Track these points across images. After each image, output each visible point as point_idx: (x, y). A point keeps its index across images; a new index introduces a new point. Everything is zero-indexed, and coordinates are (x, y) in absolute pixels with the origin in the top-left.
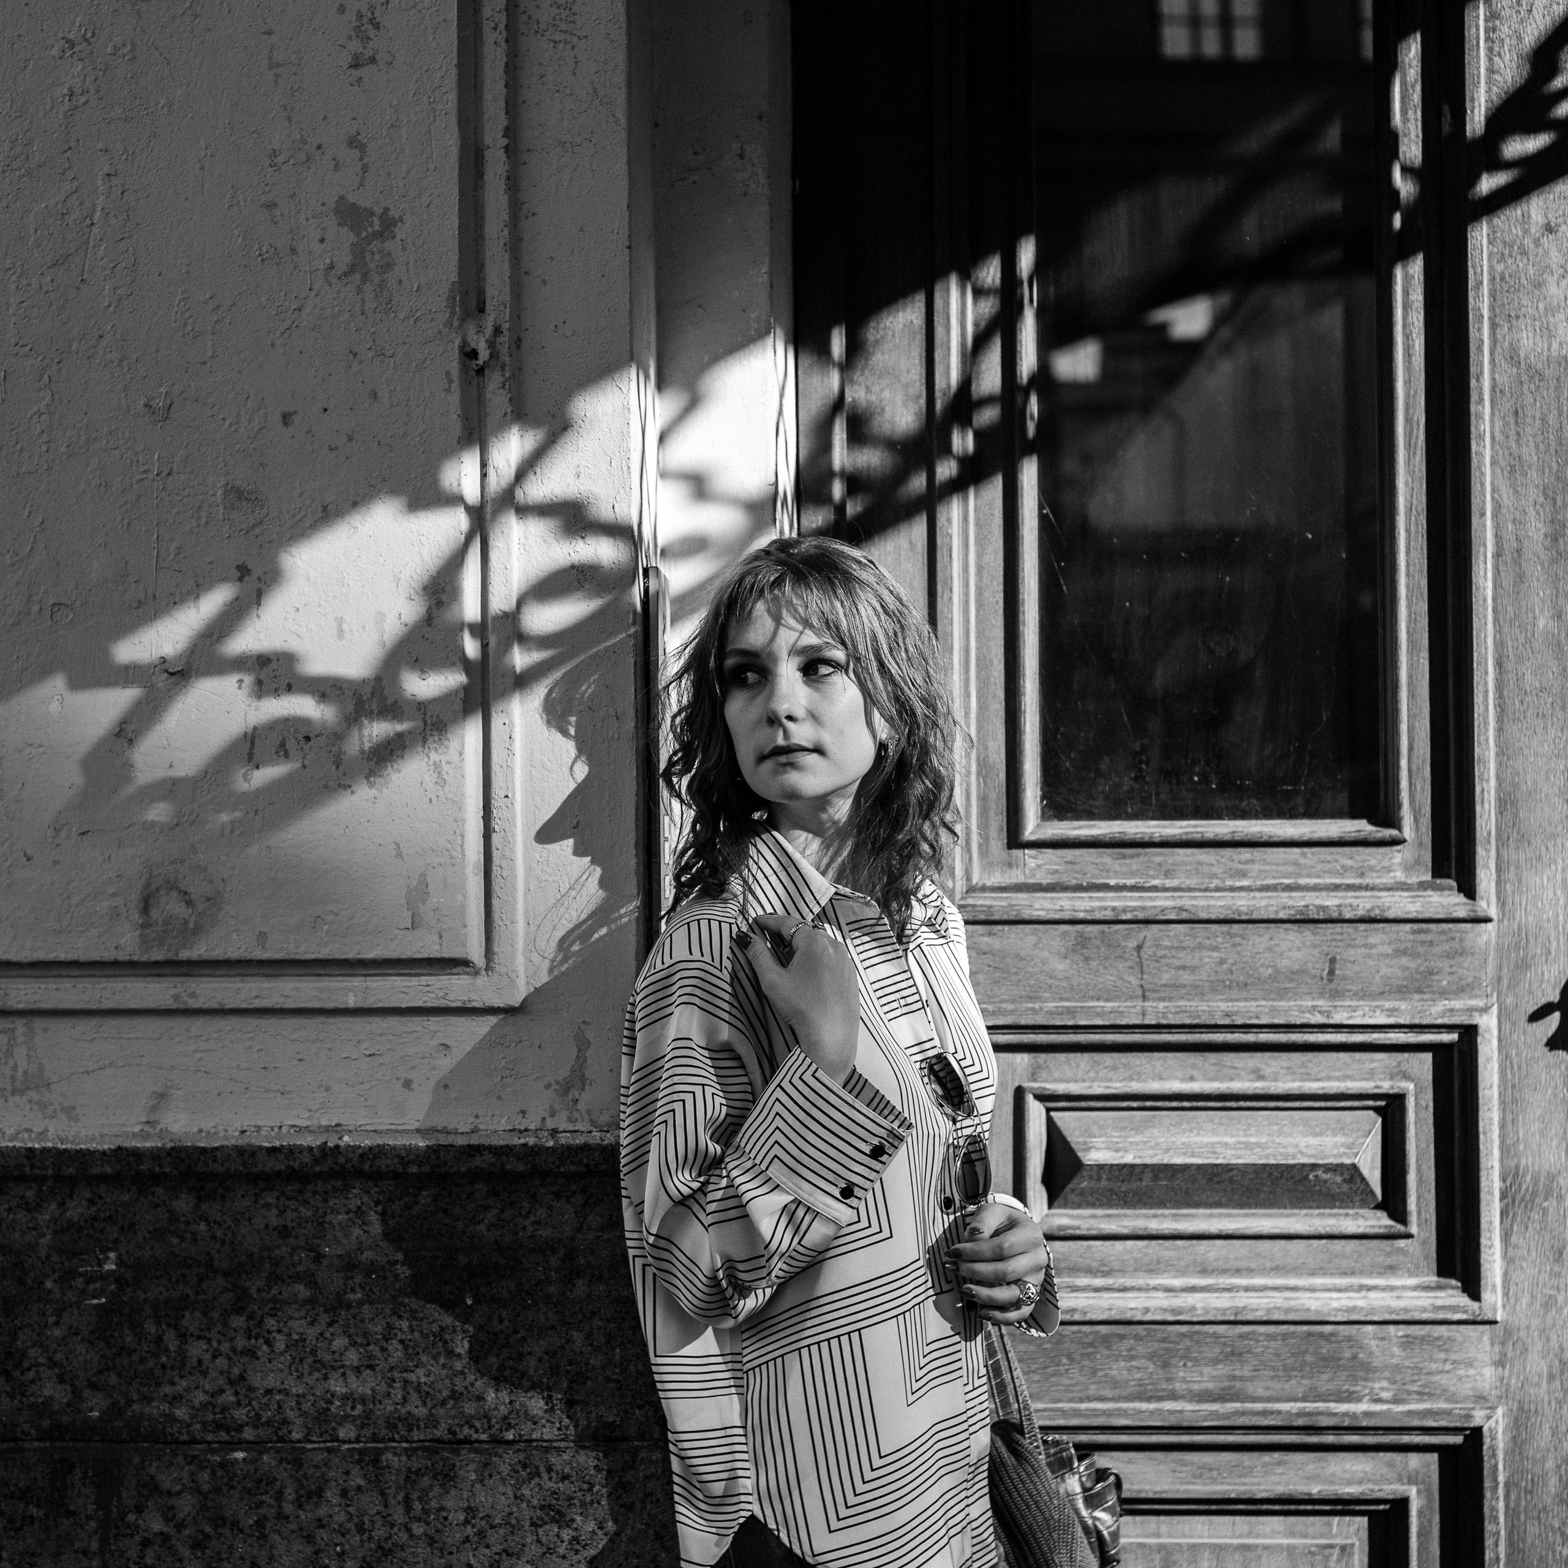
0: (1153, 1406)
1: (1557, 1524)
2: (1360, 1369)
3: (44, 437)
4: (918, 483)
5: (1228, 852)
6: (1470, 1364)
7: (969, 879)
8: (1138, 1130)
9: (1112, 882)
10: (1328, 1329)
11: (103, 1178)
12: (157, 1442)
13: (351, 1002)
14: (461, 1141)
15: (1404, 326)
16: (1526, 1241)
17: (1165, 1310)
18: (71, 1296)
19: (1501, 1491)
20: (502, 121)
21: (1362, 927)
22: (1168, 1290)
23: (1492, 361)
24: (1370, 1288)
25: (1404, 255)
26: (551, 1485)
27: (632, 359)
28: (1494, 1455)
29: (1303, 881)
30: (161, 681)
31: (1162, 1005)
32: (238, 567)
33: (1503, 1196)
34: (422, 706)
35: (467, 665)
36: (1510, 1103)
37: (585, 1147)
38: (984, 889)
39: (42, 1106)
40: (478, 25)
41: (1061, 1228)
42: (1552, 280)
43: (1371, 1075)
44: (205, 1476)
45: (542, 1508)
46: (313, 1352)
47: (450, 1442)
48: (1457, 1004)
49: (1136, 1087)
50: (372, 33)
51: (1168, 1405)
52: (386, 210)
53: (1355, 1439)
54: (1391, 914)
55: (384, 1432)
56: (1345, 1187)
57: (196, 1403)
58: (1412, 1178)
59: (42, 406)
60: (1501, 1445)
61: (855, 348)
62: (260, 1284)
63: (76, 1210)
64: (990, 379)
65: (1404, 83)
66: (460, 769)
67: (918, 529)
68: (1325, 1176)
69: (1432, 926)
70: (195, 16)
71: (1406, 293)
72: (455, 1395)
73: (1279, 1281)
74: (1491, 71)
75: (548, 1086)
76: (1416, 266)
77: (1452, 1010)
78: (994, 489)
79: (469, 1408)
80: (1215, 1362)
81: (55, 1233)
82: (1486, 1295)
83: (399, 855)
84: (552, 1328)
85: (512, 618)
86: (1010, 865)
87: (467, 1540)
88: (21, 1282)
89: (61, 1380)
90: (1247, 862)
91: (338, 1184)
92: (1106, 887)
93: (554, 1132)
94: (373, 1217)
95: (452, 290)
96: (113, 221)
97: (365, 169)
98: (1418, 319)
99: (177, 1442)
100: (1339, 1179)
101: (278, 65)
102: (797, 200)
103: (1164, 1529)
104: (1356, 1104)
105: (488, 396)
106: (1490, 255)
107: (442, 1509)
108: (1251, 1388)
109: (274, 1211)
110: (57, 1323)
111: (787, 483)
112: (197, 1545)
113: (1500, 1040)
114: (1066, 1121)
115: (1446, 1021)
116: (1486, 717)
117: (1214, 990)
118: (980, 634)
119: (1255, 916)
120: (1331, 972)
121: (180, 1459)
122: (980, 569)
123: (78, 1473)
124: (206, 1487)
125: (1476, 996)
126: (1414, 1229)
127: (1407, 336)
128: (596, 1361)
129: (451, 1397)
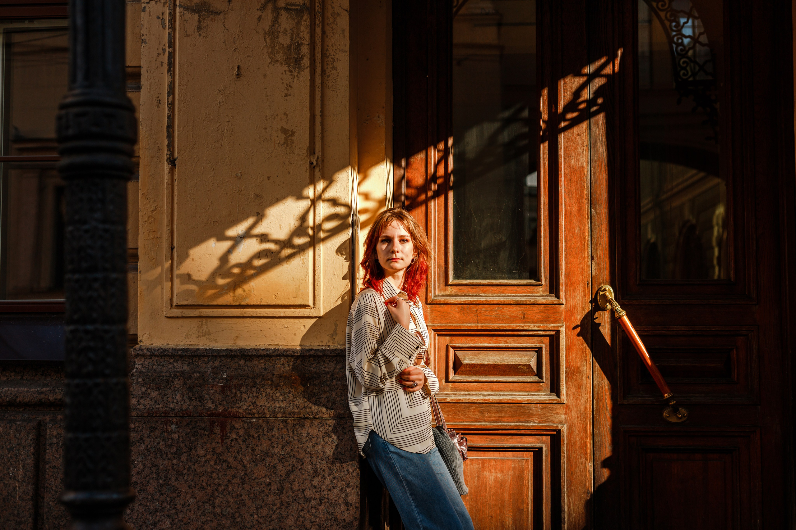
0: (479, 424)
1: (579, 454)
2: (531, 415)
3: (212, 182)
4: (423, 197)
5: (499, 287)
6: (558, 414)
7: (435, 293)
8: (476, 356)
9: (470, 294)
10: (523, 405)
11: (223, 356)
12: (235, 417)
13: (282, 315)
14: (307, 348)
15: (543, 159)
16: (572, 384)
17: (482, 400)
18: (215, 383)
19: (565, 445)
20: (320, 109)
21: (532, 306)
22: (483, 395)
23: (564, 167)
24: (533, 395)
25: (543, 142)
26: (327, 428)
27: (350, 165)
28: (564, 437)
29: (517, 295)
30: (238, 239)
31: (482, 325)
32: (257, 213)
33: (566, 372)
34: (299, 246)
35: (310, 236)
36: (568, 349)
37: (336, 350)
38: (439, 296)
39: (209, 339)
40: (314, 87)
41: (457, 380)
42: (579, 148)
43: (534, 343)
44: (246, 425)
45: (325, 433)
46: (272, 397)
47: (303, 418)
48: (555, 325)
49: (476, 345)
50: (289, 89)
51: (483, 423)
52: (292, 130)
53: (529, 432)
54: (539, 303)
55: (288, 416)
56: (527, 370)
57: (244, 408)
58: (544, 368)
59: (212, 175)
60: (565, 434)
61: (408, 164)
62: (259, 381)
63: (217, 364)
64: (441, 171)
65: (543, 99)
66: (308, 260)
67: (423, 208)
68: (522, 367)
69: (549, 306)
70: (249, 85)
71: (544, 151)
72: (305, 407)
73: (511, 393)
74: (564, 96)
75: (328, 335)
76: (546, 144)
77: (553, 326)
78: (442, 198)
79: (308, 410)
80: (495, 413)
81: (212, 369)
82: (562, 397)
83: (293, 280)
84: (328, 391)
85: (320, 226)
86: (445, 290)
87: (307, 440)
88: (204, 380)
89: (213, 403)
90: (504, 290)
91: (278, 358)
92: (469, 296)
93: (329, 346)
94: (286, 366)
95: (307, 148)
96: (229, 132)
97: (288, 120)
98: (546, 157)
99: (239, 417)
100: (526, 368)
101: (268, 96)
102: (394, 128)
103: (482, 455)
104: (530, 350)
105: (316, 173)
106: (564, 141)
107: (301, 433)
108: (503, 419)
109: (263, 364)
110: (212, 389)
111: (390, 195)
112: (244, 441)
113: (565, 334)
114: (459, 353)
115: (552, 329)
116: (562, 254)
117: (495, 321)
118: (438, 233)
119: (505, 303)
120: (524, 317)
121: (240, 421)
122: (439, 218)
123: (216, 424)
124: (246, 428)
125: (560, 323)
126: (544, 381)
127: (544, 161)
128: (338, 399)
129: (304, 408)
